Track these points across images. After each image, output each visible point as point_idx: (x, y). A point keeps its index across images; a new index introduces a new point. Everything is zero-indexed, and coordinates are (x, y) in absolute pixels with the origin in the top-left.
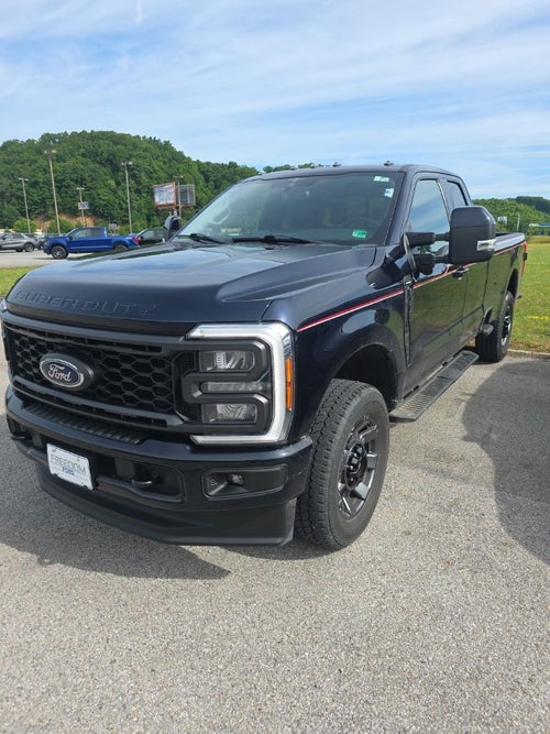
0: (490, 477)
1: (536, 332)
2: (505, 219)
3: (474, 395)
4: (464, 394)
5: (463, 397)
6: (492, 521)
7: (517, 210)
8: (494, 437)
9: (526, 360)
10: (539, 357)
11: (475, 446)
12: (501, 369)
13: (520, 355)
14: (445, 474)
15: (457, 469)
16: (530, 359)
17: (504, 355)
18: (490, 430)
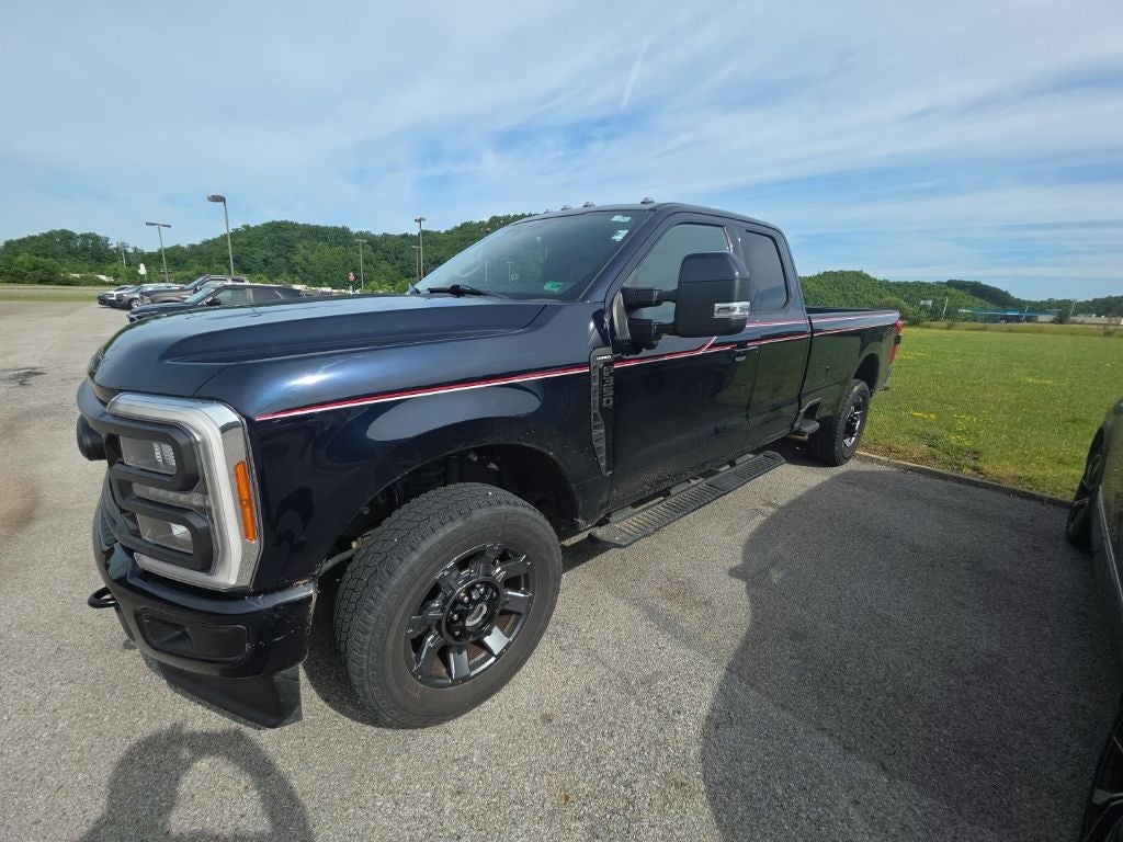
0: (730, 644)
1: (911, 433)
2: (930, 303)
3: (782, 508)
4: (770, 504)
5: (764, 509)
6: (687, 732)
7: (947, 294)
8: (776, 576)
9: (877, 468)
10: (897, 466)
11: (740, 586)
12: (839, 476)
13: (872, 460)
14: (667, 624)
15: (690, 620)
16: (884, 468)
17: (847, 459)
18: (773, 564)
